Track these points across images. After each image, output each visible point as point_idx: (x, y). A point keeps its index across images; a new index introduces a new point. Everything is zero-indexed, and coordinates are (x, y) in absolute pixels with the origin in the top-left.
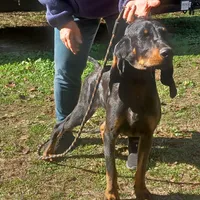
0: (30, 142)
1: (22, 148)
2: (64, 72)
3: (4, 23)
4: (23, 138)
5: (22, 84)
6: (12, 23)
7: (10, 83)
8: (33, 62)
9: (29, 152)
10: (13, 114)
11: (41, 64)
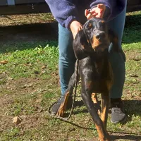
0: (43, 104)
1: (37, 108)
2: (66, 55)
3: (23, 21)
4: (37, 101)
5: (36, 63)
6: (28, 22)
7: (28, 63)
8: (43, 48)
9: (42, 111)
10: (30, 85)
11: (48, 50)
